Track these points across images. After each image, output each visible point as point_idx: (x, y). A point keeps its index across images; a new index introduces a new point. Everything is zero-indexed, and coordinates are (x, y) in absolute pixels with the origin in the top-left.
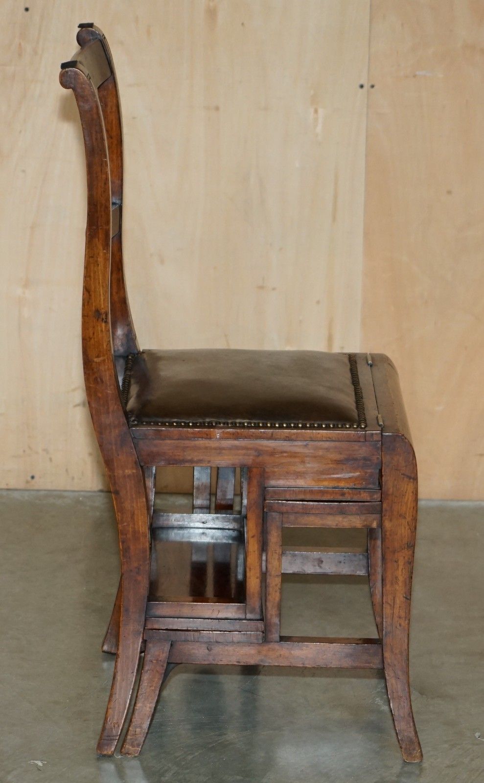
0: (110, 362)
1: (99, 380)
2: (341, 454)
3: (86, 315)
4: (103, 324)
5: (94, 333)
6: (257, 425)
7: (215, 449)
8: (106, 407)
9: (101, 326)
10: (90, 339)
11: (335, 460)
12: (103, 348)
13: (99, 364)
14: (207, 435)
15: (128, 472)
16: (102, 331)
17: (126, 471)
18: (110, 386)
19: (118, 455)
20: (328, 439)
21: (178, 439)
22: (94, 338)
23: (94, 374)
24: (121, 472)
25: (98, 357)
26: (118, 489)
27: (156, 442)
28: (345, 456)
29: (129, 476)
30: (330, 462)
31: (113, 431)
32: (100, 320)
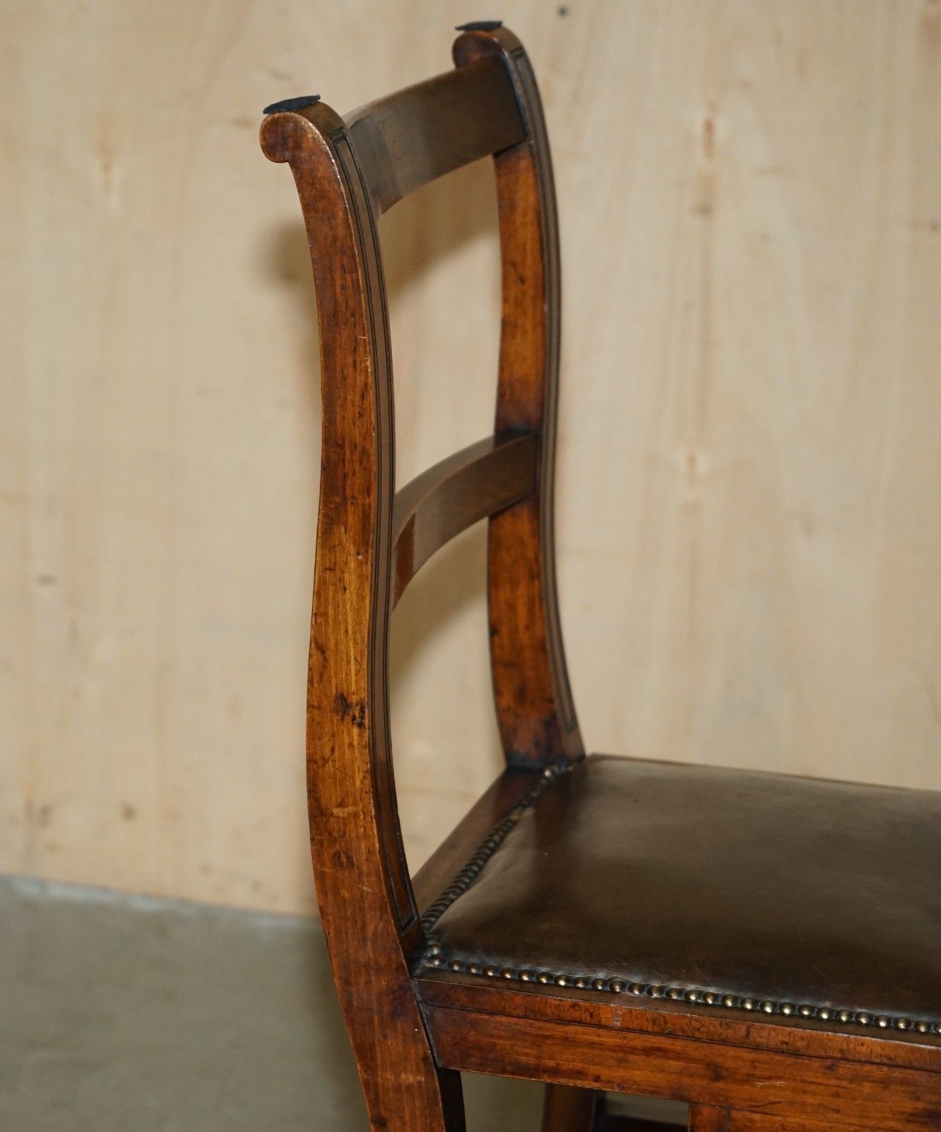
0: (368, 819)
1: (344, 859)
2: (918, 1099)
3: (315, 704)
4: (355, 731)
5: (333, 750)
6: (719, 1003)
7: (614, 1049)
8: (359, 924)
9: (350, 735)
10: (326, 761)
11: (902, 1113)
12: (354, 783)
13: (345, 821)
14: (591, 1015)
15: (409, 1078)
16: (351, 745)
17: (403, 1076)
18: (369, 874)
19: (386, 1037)
20: (886, 1061)
21: (525, 1017)
22: (334, 761)
23: (333, 841)
24: (390, 1076)
25: (342, 805)
26: (383, 1113)
27: (474, 1016)
28: (930, 1107)
29: (409, 1087)
30: (890, 1116)
31: (373, 979)
32: (348, 719)
